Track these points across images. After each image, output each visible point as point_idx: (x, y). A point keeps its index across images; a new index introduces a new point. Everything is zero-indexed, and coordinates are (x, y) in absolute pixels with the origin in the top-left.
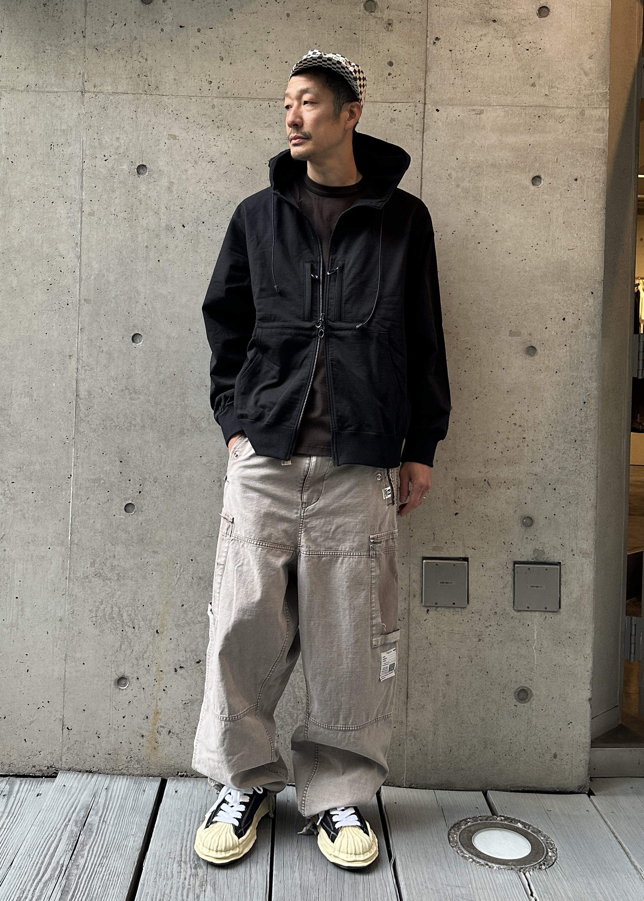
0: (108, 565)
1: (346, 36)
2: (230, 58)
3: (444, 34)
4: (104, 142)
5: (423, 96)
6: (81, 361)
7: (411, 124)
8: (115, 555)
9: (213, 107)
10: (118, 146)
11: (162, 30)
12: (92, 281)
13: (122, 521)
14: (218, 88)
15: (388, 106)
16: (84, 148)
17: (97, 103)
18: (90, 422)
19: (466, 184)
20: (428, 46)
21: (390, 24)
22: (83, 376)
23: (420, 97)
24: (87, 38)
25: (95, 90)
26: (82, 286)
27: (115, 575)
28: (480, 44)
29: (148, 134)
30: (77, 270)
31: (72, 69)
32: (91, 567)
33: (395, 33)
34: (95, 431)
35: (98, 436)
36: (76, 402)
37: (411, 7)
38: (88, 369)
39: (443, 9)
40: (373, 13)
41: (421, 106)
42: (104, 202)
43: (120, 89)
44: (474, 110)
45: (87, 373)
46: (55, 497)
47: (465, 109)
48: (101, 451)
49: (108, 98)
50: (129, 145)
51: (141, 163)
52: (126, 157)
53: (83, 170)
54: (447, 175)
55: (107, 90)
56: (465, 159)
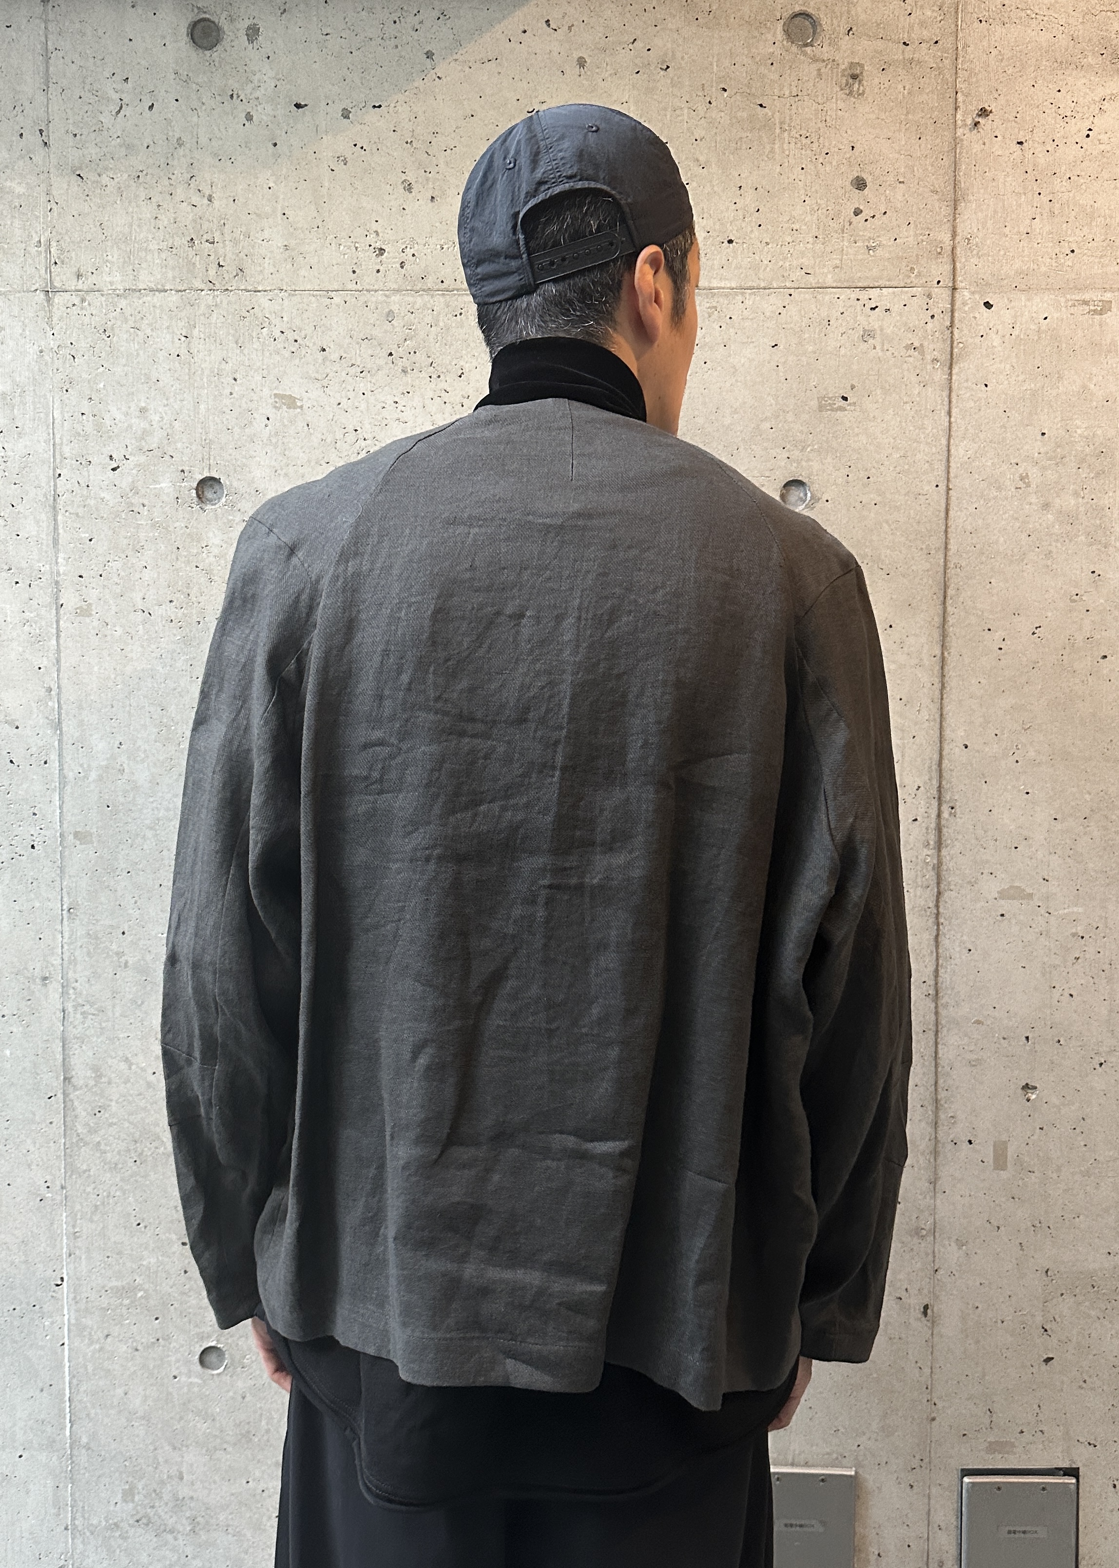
0: (166, 1497)
1: (739, 114)
2: (431, 185)
3: (1002, 100)
4: (108, 422)
5: (948, 267)
6: (71, 991)
7: (916, 344)
8: (181, 1473)
9: (390, 316)
10: (144, 431)
11: (249, 117)
12: (92, 787)
13: (196, 1389)
14: (402, 265)
15: (854, 296)
16: (58, 441)
17: (86, 320)
18: (102, 1147)
19: (1068, 502)
20: (960, 132)
21: (854, 77)
22: (80, 1028)
23: (940, 269)
24: (53, 148)
25: (80, 287)
26: (67, 799)
27: (184, 1521)
28: (1100, 123)
29: (221, 395)
30: (54, 757)
31: (18, 232)
32: (125, 1501)
33: (870, 100)
34: (114, 1168)
35: (122, 1180)
36: (65, 1094)
37: (911, 27)
38: (92, 1011)
39: (999, 30)
40: (808, 49)
41: (942, 295)
42: (116, 580)
43: (145, 280)
44: (1086, 303)
45: (88, 1022)
46: (26, 1331)
47: (1062, 300)
48: (133, 1219)
49: (115, 305)
50: (172, 426)
51: (206, 474)
52: (167, 457)
53: (56, 496)
54: (1017, 478)
55: (111, 283)
56: (1062, 432)
